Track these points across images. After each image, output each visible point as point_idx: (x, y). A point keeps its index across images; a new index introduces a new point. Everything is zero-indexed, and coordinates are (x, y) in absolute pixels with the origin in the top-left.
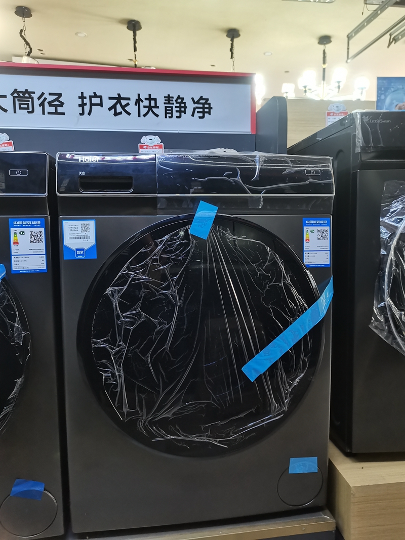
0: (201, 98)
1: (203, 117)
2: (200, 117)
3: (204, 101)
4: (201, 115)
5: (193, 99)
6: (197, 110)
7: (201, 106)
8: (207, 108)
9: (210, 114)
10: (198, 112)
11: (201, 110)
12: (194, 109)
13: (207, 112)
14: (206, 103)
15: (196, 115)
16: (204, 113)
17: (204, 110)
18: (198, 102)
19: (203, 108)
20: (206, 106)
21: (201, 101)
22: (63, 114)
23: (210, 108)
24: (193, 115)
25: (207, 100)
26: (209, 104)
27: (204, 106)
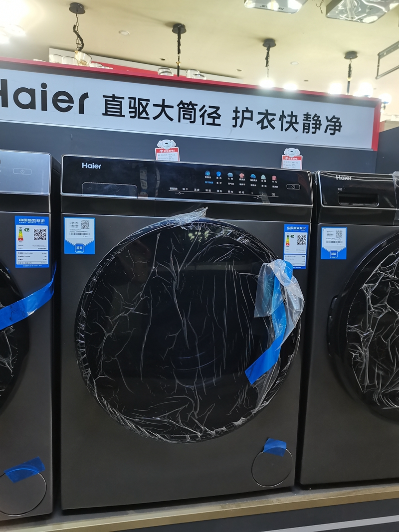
0: (334, 117)
1: (334, 134)
2: (331, 134)
3: (335, 120)
4: (332, 132)
5: (327, 117)
6: (329, 127)
7: (333, 124)
8: (337, 126)
9: (339, 131)
10: (330, 129)
11: (333, 128)
12: (327, 126)
13: (337, 130)
14: (337, 122)
15: (329, 132)
16: (335, 130)
17: (335, 128)
18: (330, 121)
19: (335, 126)
20: (337, 124)
21: (333, 120)
22: (219, 125)
23: (340, 126)
24: (326, 132)
25: (338, 119)
26: (340, 123)
27: (335, 124)
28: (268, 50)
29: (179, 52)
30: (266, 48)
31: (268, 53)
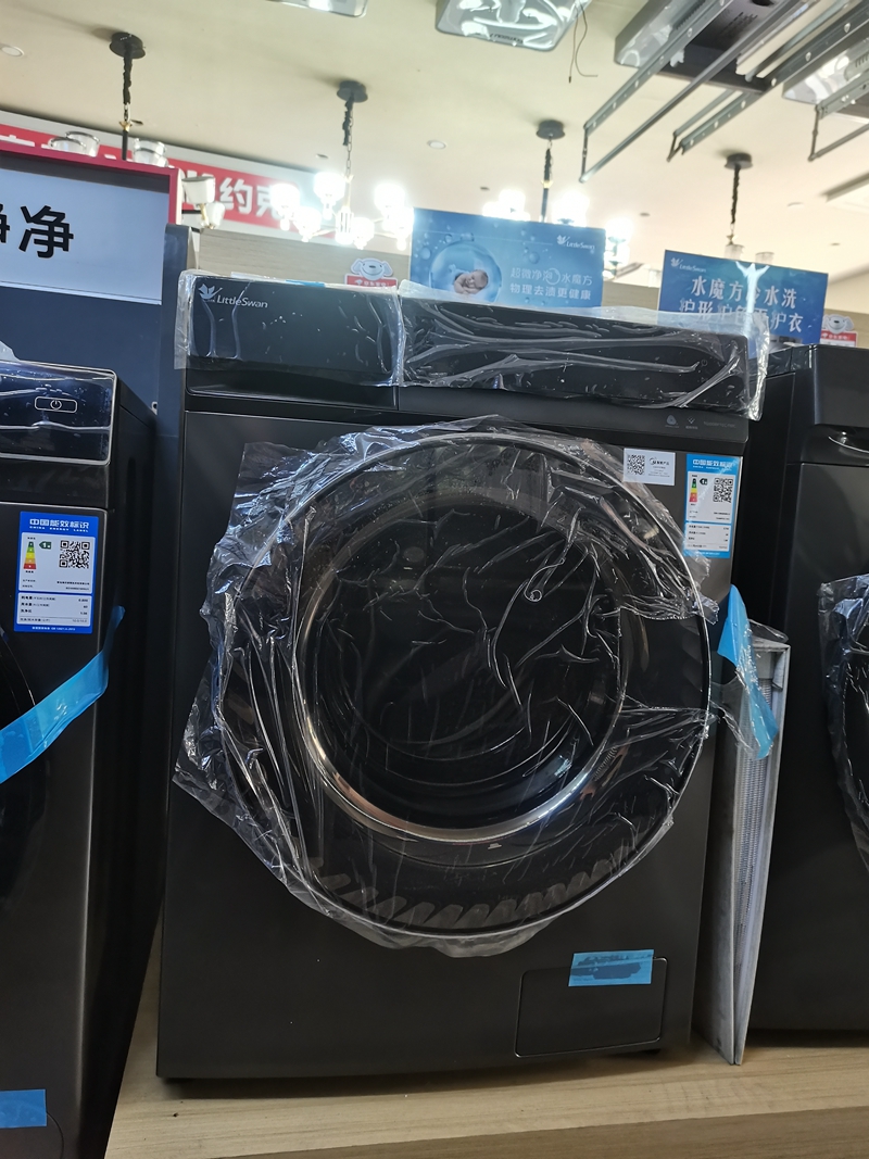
0: (46, 211)
1: (48, 254)
2: (41, 254)
3: (52, 219)
4: (44, 249)
5: (24, 210)
6: (34, 236)
7: (46, 228)
8: (59, 234)
9: (66, 249)
10: (37, 242)
11: (45, 238)
12: (28, 234)
13: (58, 244)
14: (58, 223)
15: (32, 248)
16: (51, 244)
17: (51, 239)
18: (37, 219)
19: (51, 233)
20: (58, 229)
21: (46, 218)
23: (67, 236)
24: (23, 247)
25: (62, 216)
26: (66, 227)
27: (51, 229)
28: (349, 106)
29: (127, 99)
30: (344, 102)
31: (348, 115)
